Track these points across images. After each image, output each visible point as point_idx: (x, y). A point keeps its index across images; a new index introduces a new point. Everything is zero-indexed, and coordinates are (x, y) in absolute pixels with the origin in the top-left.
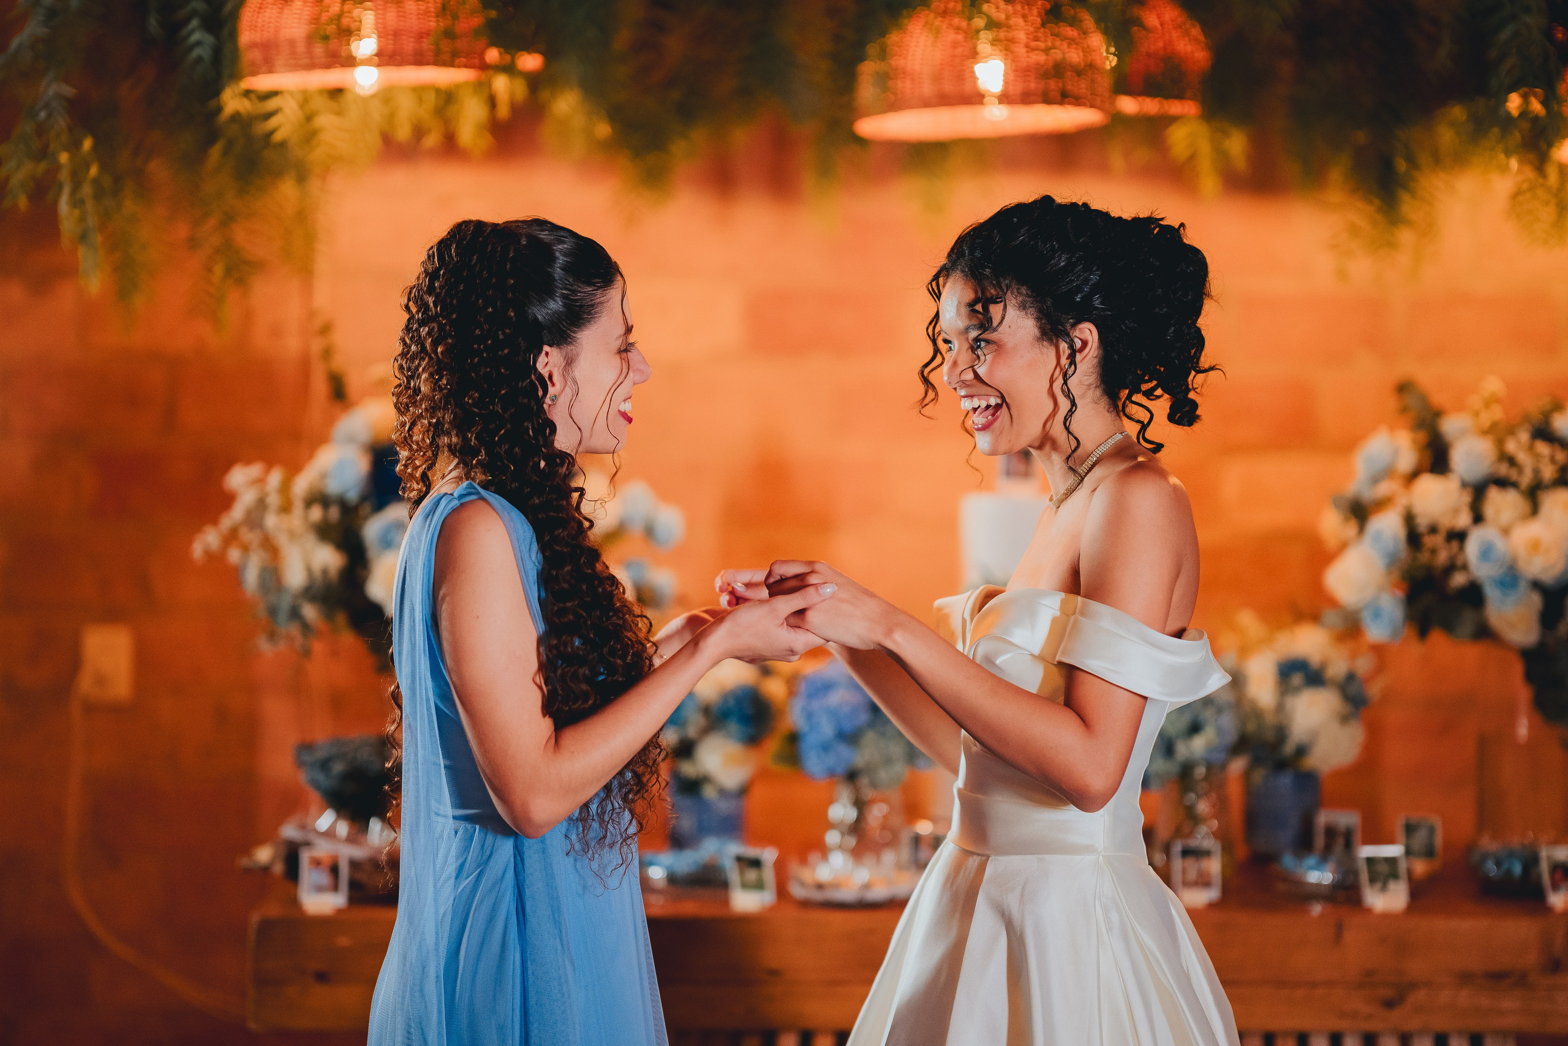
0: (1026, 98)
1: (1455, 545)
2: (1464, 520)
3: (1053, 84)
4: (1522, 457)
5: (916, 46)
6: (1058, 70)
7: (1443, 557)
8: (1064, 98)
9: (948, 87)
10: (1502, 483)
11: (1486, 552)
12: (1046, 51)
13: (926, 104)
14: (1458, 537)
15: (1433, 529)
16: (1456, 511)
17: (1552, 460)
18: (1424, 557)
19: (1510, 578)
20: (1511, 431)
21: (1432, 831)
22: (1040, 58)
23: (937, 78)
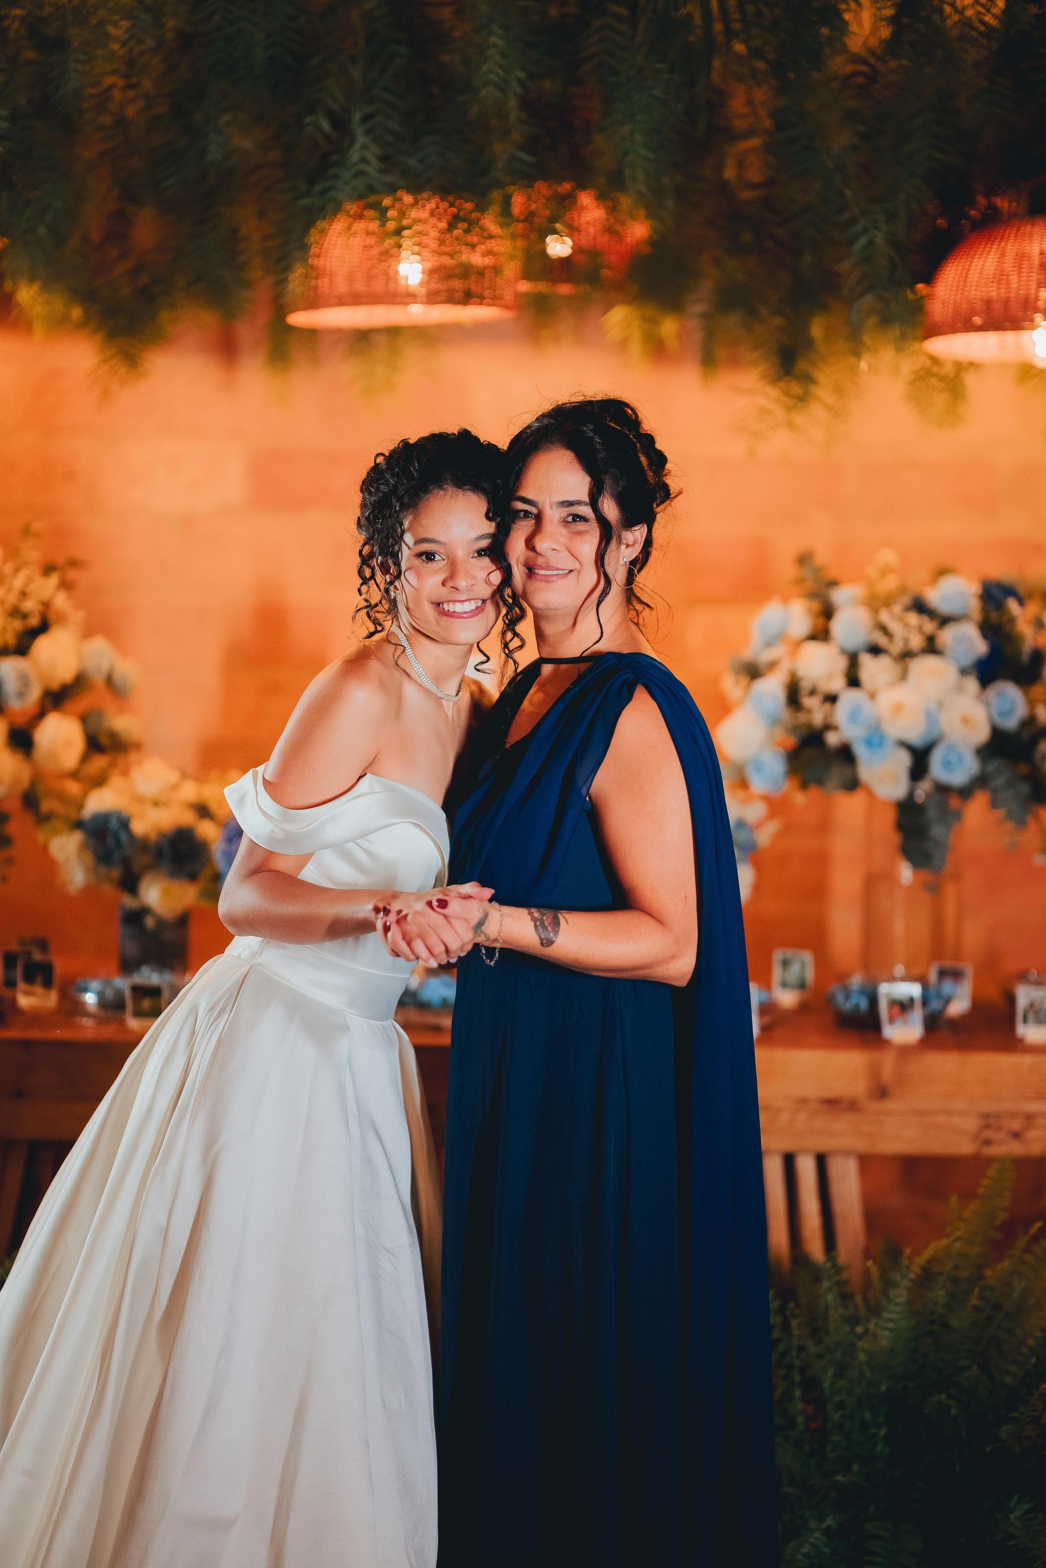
0: (432, 298)
1: (827, 706)
2: (837, 684)
3: (457, 284)
4: (894, 626)
5: (334, 249)
6: (466, 271)
7: (818, 719)
8: (467, 298)
9: (360, 286)
10: (875, 650)
11: (854, 715)
12: (451, 255)
13: (341, 302)
14: (832, 699)
15: (813, 692)
16: (830, 676)
17: (920, 629)
18: (802, 717)
19: (876, 738)
20: (888, 602)
21: (803, 965)
22: (448, 261)
23: (351, 279)
